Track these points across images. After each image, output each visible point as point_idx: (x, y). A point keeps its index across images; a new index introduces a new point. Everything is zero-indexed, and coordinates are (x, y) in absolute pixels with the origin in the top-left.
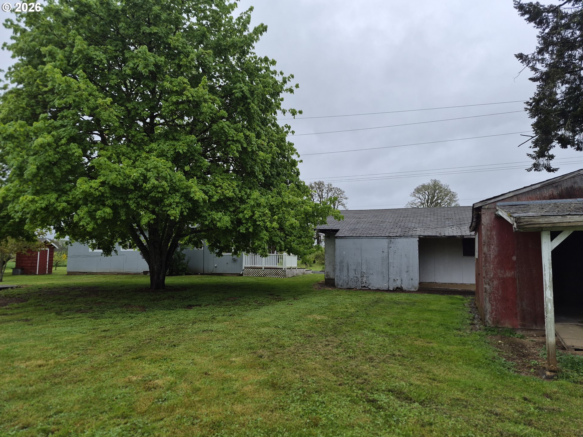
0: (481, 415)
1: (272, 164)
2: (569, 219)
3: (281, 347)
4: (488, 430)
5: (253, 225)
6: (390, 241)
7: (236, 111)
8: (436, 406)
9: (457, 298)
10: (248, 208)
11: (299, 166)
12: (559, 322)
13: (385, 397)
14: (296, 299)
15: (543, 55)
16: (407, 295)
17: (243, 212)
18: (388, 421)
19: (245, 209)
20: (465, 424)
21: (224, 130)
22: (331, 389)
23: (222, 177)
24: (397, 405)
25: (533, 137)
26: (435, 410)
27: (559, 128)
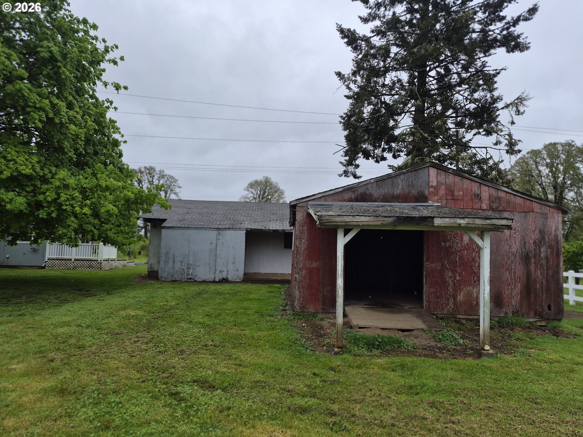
0: (276, 393)
1: (88, 141)
2: (357, 219)
3: (80, 348)
4: (279, 406)
5: (58, 210)
6: (219, 233)
7: (41, 74)
8: (237, 390)
9: (276, 287)
10: (52, 189)
11: (122, 147)
12: (350, 305)
13: (188, 388)
14: (110, 294)
15: (355, 77)
16: (231, 285)
17: (44, 193)
18: (187, 412)
19: (47, 190)
20: (260, 404)
21: (22, 93)
22: (131, 388)
23: (17, 149)
24: (199, 395)
25: (345, 147)
26: (235, 394)
27: (364, 142)
